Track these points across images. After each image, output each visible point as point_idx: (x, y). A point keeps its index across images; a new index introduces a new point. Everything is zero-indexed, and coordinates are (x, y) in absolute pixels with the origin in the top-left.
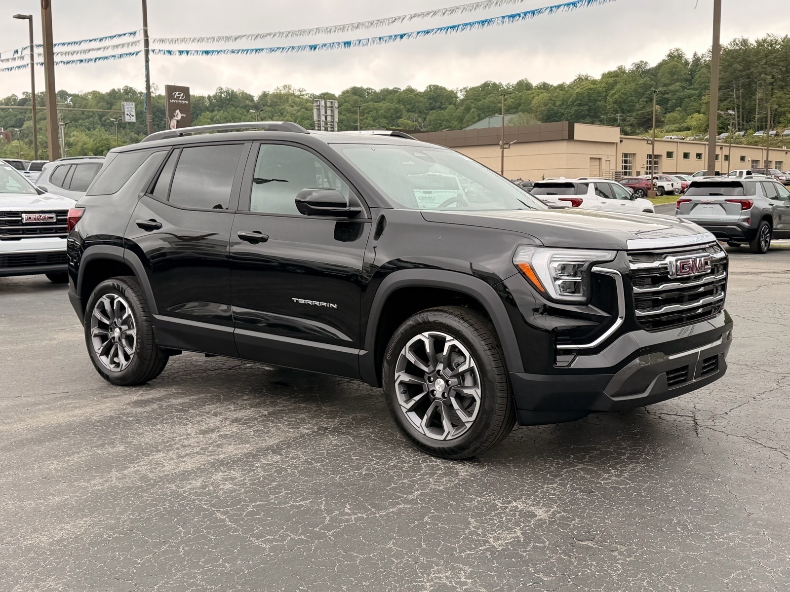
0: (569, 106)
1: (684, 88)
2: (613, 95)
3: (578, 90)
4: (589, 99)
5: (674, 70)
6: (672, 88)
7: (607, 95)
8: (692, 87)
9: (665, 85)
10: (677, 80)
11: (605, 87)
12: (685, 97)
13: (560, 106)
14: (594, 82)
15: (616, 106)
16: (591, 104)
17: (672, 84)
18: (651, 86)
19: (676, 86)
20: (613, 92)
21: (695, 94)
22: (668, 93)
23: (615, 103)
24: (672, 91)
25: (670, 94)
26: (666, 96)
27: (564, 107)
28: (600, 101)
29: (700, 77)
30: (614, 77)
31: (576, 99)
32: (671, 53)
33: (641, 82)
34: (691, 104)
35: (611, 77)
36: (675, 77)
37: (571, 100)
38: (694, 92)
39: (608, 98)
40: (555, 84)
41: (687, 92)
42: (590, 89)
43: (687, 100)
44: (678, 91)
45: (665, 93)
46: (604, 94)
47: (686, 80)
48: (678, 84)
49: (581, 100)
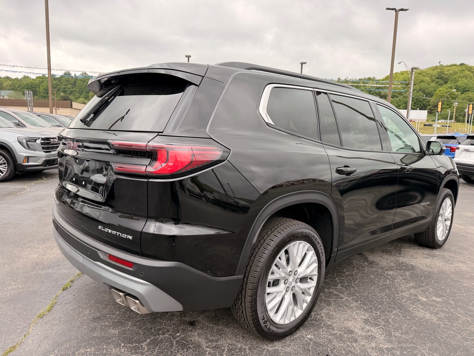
0: (22, 88)
1: (73, 87)
2: (42, 86)
3: (26, 82)
4: (31, 86)
5: (68, 80)
6: (68, 86)
7: (39, 86)
8: (76, 87)
9: (65, 85)
10: (70, 84)
11: (38, 82)
12: (73, 91)
13: (18, 88)
14: (33, 79)
15: (44, 91)
16: (33, 89)
17: (68, 85)
18: (59, 85)
19: (70, 86)
20: (42, 85)
21: (77, 90)
22: (66, 88)
23: (44, 89)
24: (68, 88)
25: (67, 89)
26: (66, 89)
27: (20, 88)
28: (37, 88)
29: (79, 84)
30: (42, 78)
31: (26, 86)
32: (65, 72)
33: (54, 82)
34: (76, 94)
35: (41, 79)
36: (69, 82)
37: (23, 86)
38: (77, 89)
39: (40, 87)
40: (14, 78)
41: (74, 89)
42: (32, 82)
43: (74, 92)
44: (70, 88)
45: (65, 88)
46: (38, 85)
47: (73, 84)
48: (70, 85)
49: (28, 87)
